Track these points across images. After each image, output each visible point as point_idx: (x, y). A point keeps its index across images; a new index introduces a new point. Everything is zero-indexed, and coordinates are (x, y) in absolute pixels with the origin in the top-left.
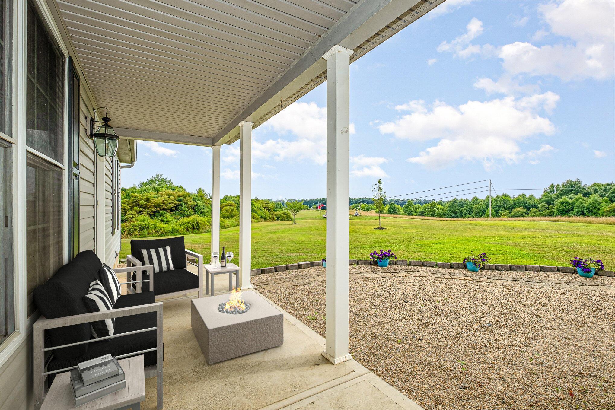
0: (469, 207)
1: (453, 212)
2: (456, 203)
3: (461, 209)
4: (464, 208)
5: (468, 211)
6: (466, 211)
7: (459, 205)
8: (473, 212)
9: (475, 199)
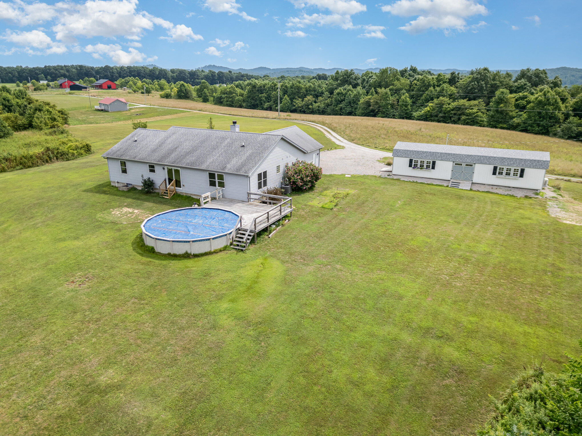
0: (267, 94)
1: (253, 99)
2: (255, 88)
3: (260, 95)
4: (263, 95)
5: (267, 98)
6: (265, 98)
7: (258, 90)
8: (271, 100)
9: (273, 85)
